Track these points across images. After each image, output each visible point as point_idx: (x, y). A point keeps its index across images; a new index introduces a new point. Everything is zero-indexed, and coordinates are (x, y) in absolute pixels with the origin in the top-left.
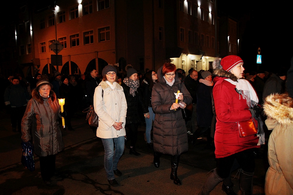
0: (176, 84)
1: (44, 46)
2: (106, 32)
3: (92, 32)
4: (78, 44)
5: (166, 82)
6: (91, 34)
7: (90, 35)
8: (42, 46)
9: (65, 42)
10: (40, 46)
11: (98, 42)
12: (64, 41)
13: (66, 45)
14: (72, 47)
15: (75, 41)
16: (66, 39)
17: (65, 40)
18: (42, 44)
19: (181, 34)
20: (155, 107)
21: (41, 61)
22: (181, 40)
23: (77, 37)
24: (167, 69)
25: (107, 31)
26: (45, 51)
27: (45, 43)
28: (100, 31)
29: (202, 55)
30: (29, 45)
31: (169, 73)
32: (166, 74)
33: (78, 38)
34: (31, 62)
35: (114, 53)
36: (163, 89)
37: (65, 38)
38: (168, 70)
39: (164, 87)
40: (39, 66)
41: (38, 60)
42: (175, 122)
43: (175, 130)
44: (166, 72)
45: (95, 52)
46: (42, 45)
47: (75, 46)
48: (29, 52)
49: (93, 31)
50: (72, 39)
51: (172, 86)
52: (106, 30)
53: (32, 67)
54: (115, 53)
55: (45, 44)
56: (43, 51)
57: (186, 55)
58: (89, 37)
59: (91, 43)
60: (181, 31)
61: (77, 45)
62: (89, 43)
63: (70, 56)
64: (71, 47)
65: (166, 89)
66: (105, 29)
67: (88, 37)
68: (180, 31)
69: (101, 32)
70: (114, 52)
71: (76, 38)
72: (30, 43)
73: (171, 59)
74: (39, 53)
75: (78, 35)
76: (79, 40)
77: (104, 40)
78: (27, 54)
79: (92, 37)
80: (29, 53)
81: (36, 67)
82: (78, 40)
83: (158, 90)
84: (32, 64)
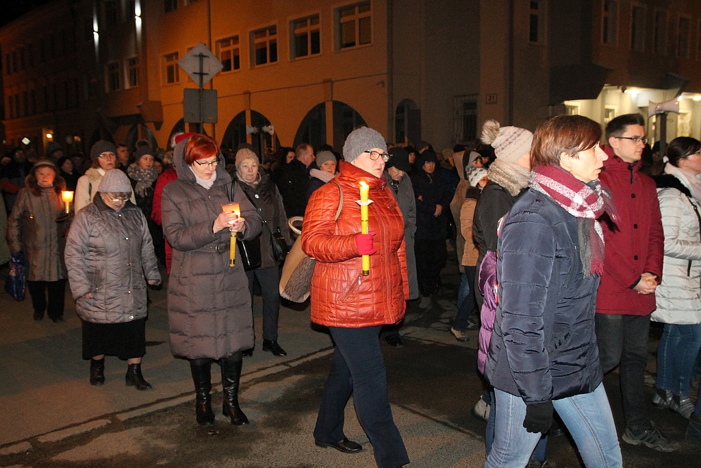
0: (220, 184)
1: (173, 63)
2: (360, 20)
3: (314, 19)
4: (274, 58)
5: (195, 180)
6: (311, 24)
7: (308, 29)
8: (170, 63)
9: (236, 50)
10: (162, 64)
11: (333, 50)
12: (232, 47)
13: (237, 59)
14: (257, 67)
15: (265, 49)
16: (238, 42)
17: (236, 46)
18: (169, 57)
19: (606, 19)
20: (174, 236)
21: (165, 109)
22: (605, 40)
23: (271, 34)
24: (197, 150)
25: (363, 15)
26: (178, 80)
27: (176, 54)
28: (341, 16)
29: (677, 90)
30: (133, 62)
31: (203, 160)
32: (195, 162)
33: (272, 37)
34: (137, 111)
35: (384, 86)
36: (187, 195)
37: (236, 39)
38: (199, 152)
39: (188, 190)
40: (158, 125)
41: (158, 106)
42: (220, 277)
43: (219, 297)
44: (196, 157)
45: (325, 82)
46: (168, 61)
47: (266, 62)
48: (134, 81)
49: (318, 17)
50: (257, 41)
51: (211, 188)
52: (360, 12)
53: (139, 125)
54: (386, 84)
55: (177, 58)
56: (171, 80)
57: (620, 91)
58: (306, 36)
59: (312, 53)
60: (606, 9)
61: (271, 61)
62: (307, 54)
63: (250, 94)
64: (252, 66)
65: (195, 196)
66: (357, 9)
67: (304, 36)
68: (603, 9)
69: (342, 20)
70: (383, 83)
71: (268, 39)
72: (133, 56)
73: (567, 103)
74: (161, 84)
75: (273, 30)
76: (275, 44)
77: (353, 44)
78: (127, 86)
79: (316, 35)
80: (131, 85)
81: (151, 127)
82: (273, 46)
83: (176, 199)
84: (138, 119)
